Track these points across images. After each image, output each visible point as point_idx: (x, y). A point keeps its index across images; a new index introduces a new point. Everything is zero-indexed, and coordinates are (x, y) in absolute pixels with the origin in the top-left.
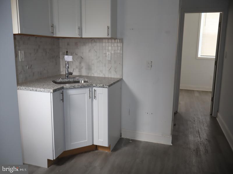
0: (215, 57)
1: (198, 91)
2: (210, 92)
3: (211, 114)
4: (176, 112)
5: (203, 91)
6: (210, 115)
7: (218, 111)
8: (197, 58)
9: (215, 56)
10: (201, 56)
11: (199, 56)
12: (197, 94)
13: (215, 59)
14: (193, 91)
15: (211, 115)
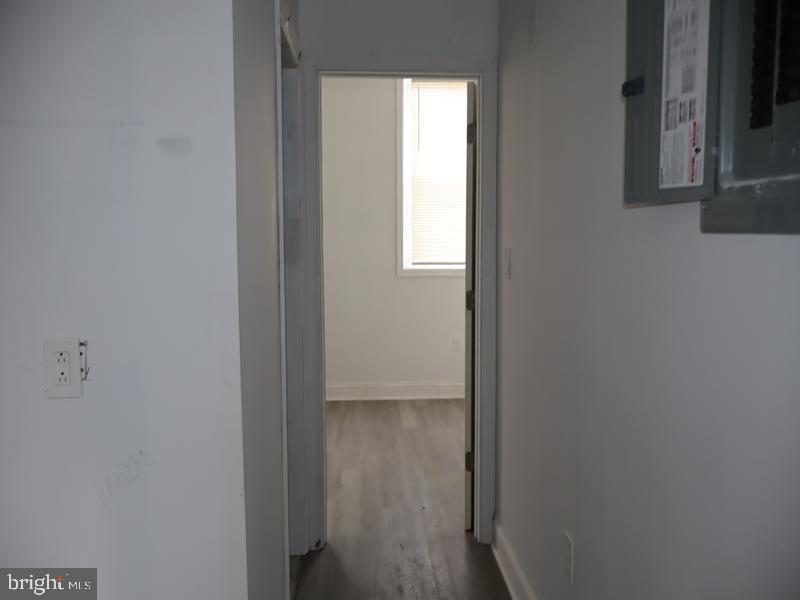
0: (464, 267)
1: (413, 402)
2: (457, 401)
3: (470, 528)
4: (318, 545)
5: (431, 402)
6: (467, 531)
7: (495, 516)
8: (399, 274)
9: (464, 260)
10: (413, 264)
11: (407, 265)
12: (409, 420)
13: (464, 274)
14: (396, 403)
15: (470, 531)
